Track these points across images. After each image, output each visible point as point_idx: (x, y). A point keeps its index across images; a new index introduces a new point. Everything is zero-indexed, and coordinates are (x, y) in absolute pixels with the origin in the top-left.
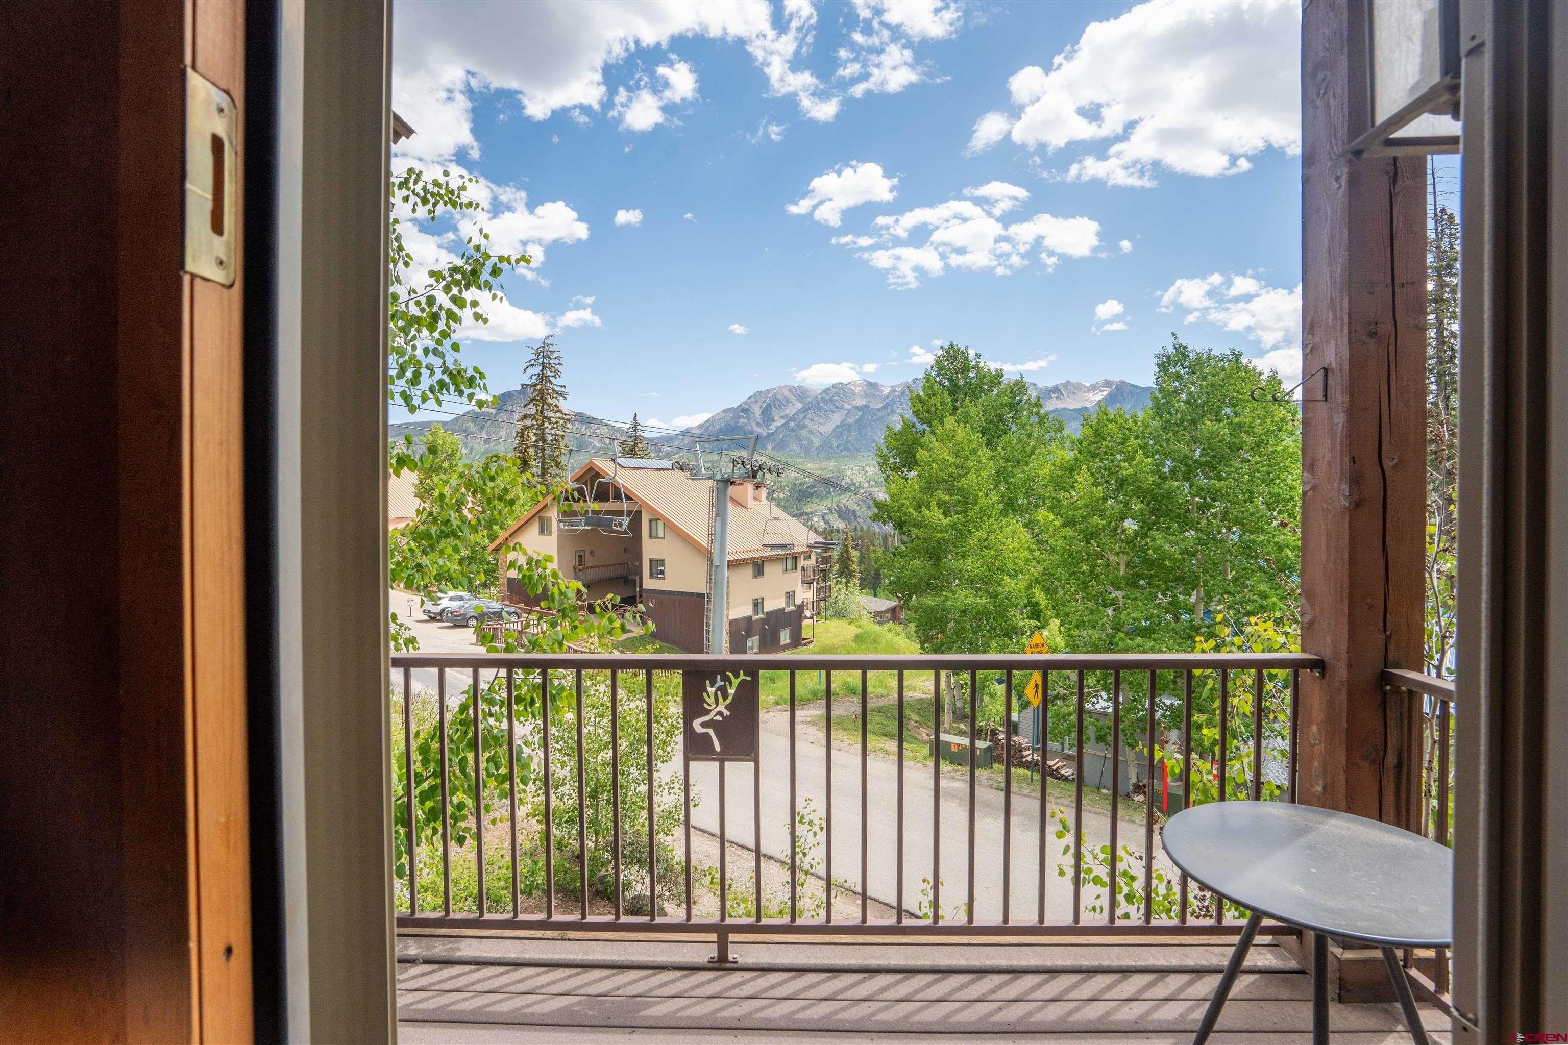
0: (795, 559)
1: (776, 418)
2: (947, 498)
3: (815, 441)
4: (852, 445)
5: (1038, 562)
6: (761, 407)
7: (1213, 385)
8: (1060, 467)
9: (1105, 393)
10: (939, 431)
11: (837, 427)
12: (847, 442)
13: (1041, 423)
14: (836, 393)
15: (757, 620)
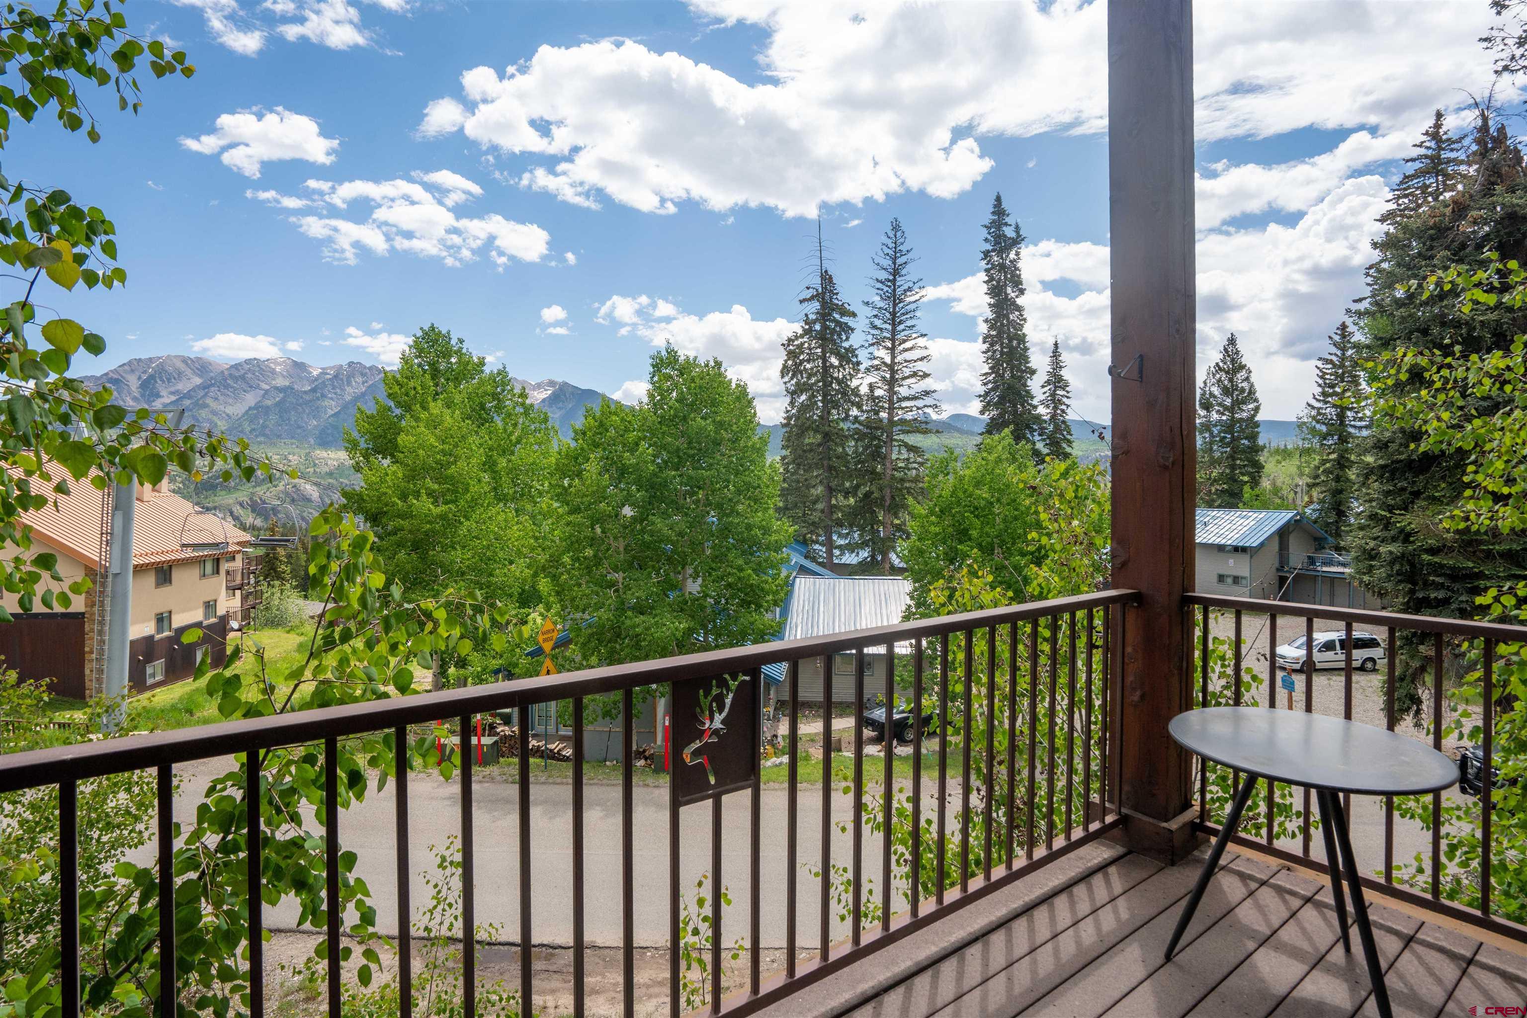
0: (217, 561)
1: (163, 393)
2: (436, 487)
3: (219, 423)
4: (271, 430)
5: (543, 550)
6: (139, 378)
7: (700, 387)
8: (567, 455)
9: (549, 392)
10: (424, 415)
11: (250, 409)
12: (264, 427)
13: (526, 413)
14: (249, 370)
15: (162, 639)
